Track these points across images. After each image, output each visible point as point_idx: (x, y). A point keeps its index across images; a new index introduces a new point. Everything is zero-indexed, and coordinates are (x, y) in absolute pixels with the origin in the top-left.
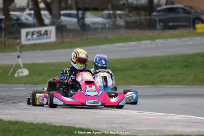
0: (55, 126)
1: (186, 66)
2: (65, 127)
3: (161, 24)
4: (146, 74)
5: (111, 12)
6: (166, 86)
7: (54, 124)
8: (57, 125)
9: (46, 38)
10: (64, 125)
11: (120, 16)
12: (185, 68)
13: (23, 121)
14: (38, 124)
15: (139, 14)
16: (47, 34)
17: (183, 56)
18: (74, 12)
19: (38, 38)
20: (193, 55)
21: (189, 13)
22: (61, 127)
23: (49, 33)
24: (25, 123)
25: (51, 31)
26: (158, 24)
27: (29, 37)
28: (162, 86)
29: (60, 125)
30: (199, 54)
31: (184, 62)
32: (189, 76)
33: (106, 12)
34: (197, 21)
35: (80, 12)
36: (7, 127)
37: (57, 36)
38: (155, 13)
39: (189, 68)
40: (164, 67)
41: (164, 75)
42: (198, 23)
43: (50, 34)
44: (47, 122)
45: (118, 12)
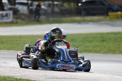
0: (16, 79)
1: (103, 41)
2: (23, 80)
3: (85, 12)
5: (51, 2)
6: (89, 54)
7: (15, 78)
8: (18, 78)
9: (7, 19)
10: (23, 78)
11: (57, 5)
12: (102, 42)
14: (4, 77)
15: (69, 4)
16: (7, 16)
17: (101, 34)
19: (1, 18)
20: (108, 33)
21: (104, 5)
22: (20, 79)
23: (8, 15)
25: (10, 14)
26: (82, 12)
29: (20, 78)
30: (112, 33)
31: (102, 38)
32: (105, 48)
33: (47, 2)
34: (109, 10)
37: (14, 18)
38: (80, 4)
39: (105, 42)
40: (88, 41)
41: (88, 47)
42: (110, 12)
43: (10, 16)
44: (10, 76)
45: (56, 3)
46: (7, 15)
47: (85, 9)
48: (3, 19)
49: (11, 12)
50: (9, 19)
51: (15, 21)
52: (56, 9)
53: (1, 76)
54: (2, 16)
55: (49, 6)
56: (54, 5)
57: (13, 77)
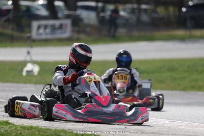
4: (175, 79)
5: (135, 6)
6: (198, 93)
11: (145, 10)
13: (38, 126)
14: (56, 130)
15: (167, 9)
18: (93, 4)
23: (64, 27)
24: (41, 129)
25: (66, 25)
27: (41, 31)
28: (193, 92)
33: (129, 6)
35: (100, 5)
36: (19, 132)
37: (73, 31)
38: (184, 9)
41: (196, 80)
43: (66, 28)
44: (66, 129)
45: (144, 7)
46: (61, 27)
47: (192, 18)
48: (55, 34)
49: (68, 22)
50: (64, 33)
51: (75, 36)
52: (145, 18)
53: (51, 130)
54: (54, 28)
55: (133, 11)
56: (140, 10)
57: (70, 131)
